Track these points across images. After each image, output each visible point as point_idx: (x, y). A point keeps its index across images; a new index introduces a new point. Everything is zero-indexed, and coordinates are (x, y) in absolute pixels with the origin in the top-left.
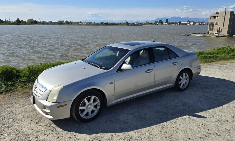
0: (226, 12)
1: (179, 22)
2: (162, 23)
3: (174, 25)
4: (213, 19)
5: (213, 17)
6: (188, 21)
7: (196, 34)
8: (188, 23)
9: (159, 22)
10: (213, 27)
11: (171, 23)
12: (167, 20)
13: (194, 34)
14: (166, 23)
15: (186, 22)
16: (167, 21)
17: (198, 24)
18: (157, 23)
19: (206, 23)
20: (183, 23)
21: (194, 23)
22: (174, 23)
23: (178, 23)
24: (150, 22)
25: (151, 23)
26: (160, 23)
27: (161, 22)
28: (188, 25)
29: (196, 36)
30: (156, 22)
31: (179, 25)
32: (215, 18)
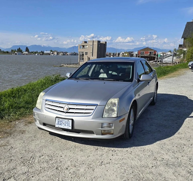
0: (93, 41)
1: (41, 51)
2: (22, 53)
3: (36, 55)
4: (82, 48)
5: (82, 46)
6: (51, 51)
7: (68, 65)
8: (52, 52)
9: (17, 50)
10: (83, 57)
11: (32, 52)
12: (27, 48)
13: (67, 65)
14: (27, 53)
15: (50, 52)
16: (27, 50)
17: (62, 55)
18: (16, 52)
19: (70, 54)
20: (46, 53)
21: (58, 53)
22: (36, 53)
23: (40, 53)
24: (5, 51)
25: (8, 52)
26: (19, 52)
27: (20, 50)
28: (52, 55)
29: (69, 67)
30: (13, 51)
31: (43, 55)
32: (83, 47)
